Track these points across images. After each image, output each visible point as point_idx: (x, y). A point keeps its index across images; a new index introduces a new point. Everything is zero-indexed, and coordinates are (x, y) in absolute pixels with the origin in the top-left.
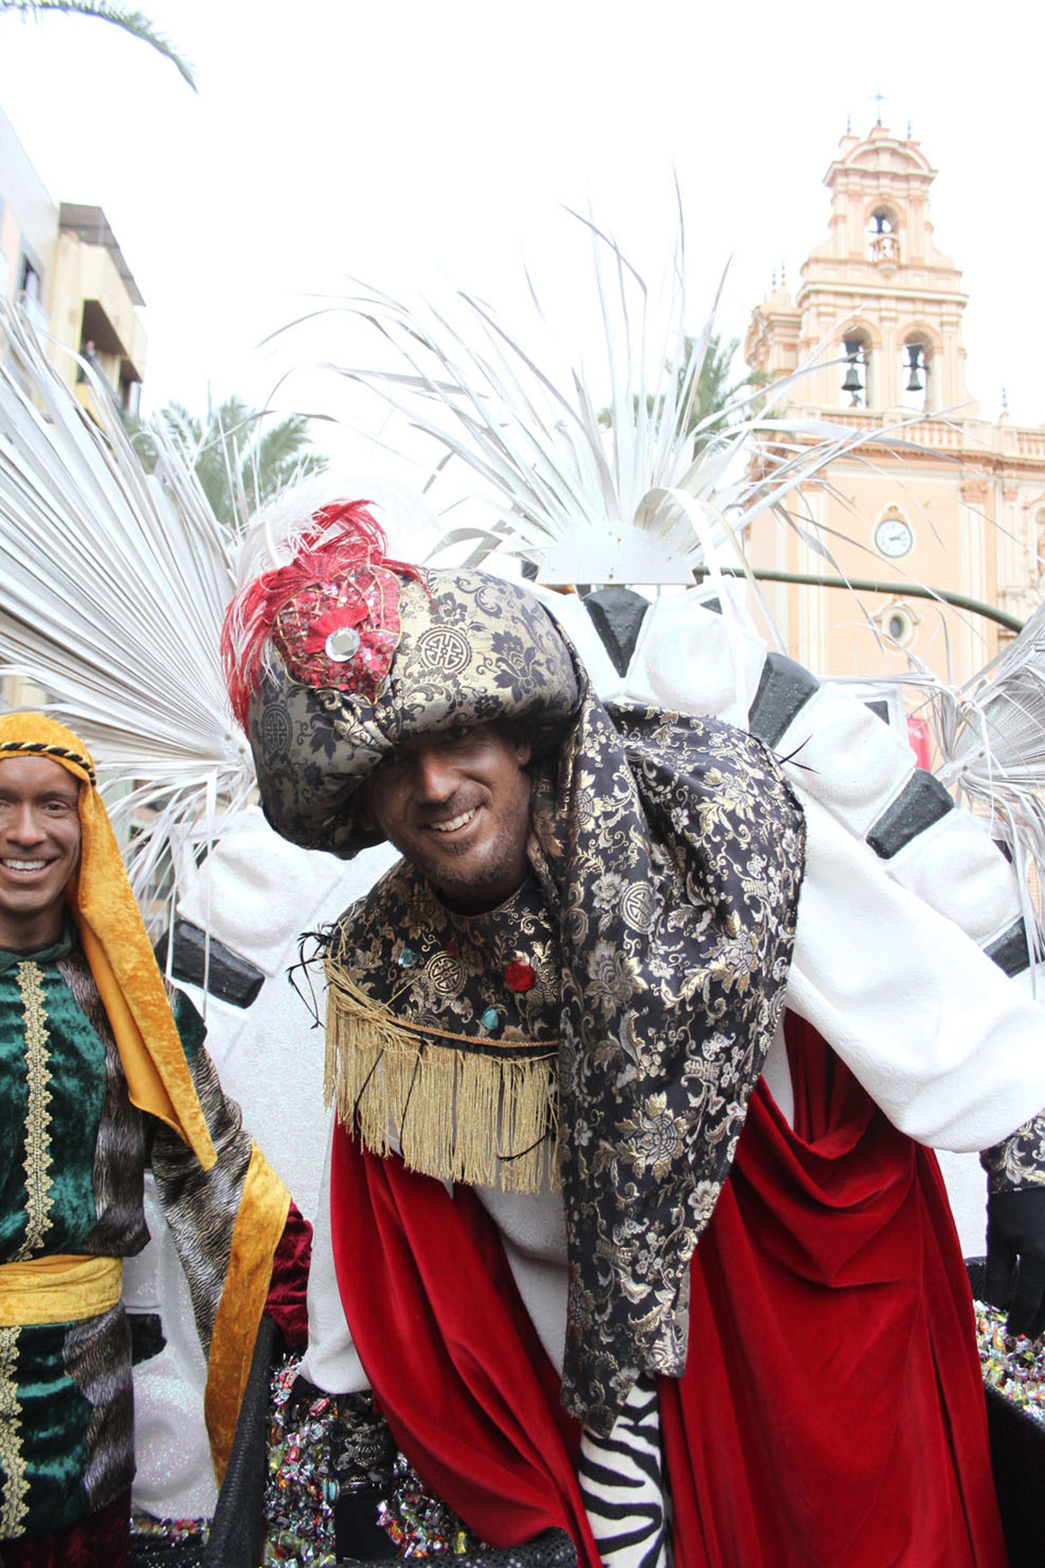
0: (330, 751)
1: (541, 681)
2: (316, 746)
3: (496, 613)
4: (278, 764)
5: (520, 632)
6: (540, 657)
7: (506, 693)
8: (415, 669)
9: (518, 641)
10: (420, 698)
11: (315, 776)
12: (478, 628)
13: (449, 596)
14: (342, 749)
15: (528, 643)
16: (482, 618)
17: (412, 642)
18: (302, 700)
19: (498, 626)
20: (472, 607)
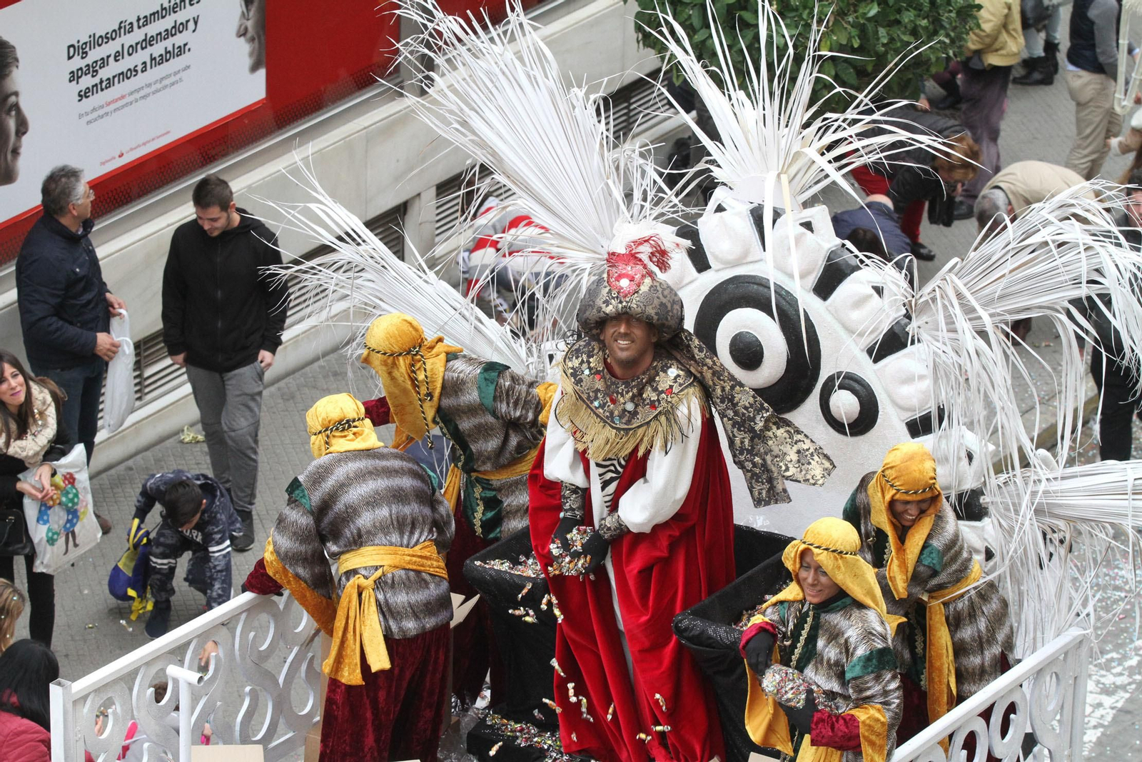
0: (607, 306)
1: (667, 319)
2: (604, 302)
3: (665, 297)
4: (591, 303)
5: (669, 305)
6: (670, 314)
7: (656, 317)
8: (638, 299)
9: (667, 307)
10: (635, 306)
11: (599, 310)
12: (658, 298)
13: (656, 286)
14: (610, 307)
15: (669, 308)
16: (661, 296)
17: (640, 292)
18: (607, 289)
19: (664, 301)
20: (660, 292)
